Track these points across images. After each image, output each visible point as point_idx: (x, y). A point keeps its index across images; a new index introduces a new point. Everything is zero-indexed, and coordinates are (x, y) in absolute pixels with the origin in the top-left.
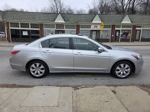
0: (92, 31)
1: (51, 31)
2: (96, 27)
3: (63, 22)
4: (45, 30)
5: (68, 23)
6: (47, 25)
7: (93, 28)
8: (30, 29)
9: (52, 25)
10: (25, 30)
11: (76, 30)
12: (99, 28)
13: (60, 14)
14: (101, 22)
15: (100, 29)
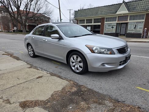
1: (112, 24)
3: (127, 12)
4: (106, 24)
5: (133, 13)
6: (109, 18)
8: (93, 24)
9: (114, 17)
10: (89, 26)
13: (123, 4)
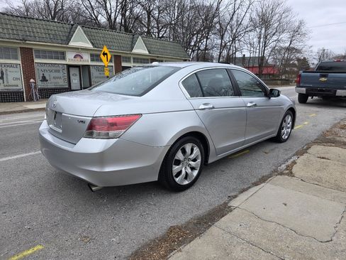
0: (69, 66)
2: (79, 59)
7: (70, 58)
11: (19, 62)
12: (86, 60)
14: (90, 46)
15: (90, 63)
